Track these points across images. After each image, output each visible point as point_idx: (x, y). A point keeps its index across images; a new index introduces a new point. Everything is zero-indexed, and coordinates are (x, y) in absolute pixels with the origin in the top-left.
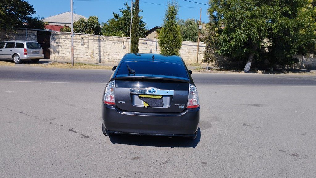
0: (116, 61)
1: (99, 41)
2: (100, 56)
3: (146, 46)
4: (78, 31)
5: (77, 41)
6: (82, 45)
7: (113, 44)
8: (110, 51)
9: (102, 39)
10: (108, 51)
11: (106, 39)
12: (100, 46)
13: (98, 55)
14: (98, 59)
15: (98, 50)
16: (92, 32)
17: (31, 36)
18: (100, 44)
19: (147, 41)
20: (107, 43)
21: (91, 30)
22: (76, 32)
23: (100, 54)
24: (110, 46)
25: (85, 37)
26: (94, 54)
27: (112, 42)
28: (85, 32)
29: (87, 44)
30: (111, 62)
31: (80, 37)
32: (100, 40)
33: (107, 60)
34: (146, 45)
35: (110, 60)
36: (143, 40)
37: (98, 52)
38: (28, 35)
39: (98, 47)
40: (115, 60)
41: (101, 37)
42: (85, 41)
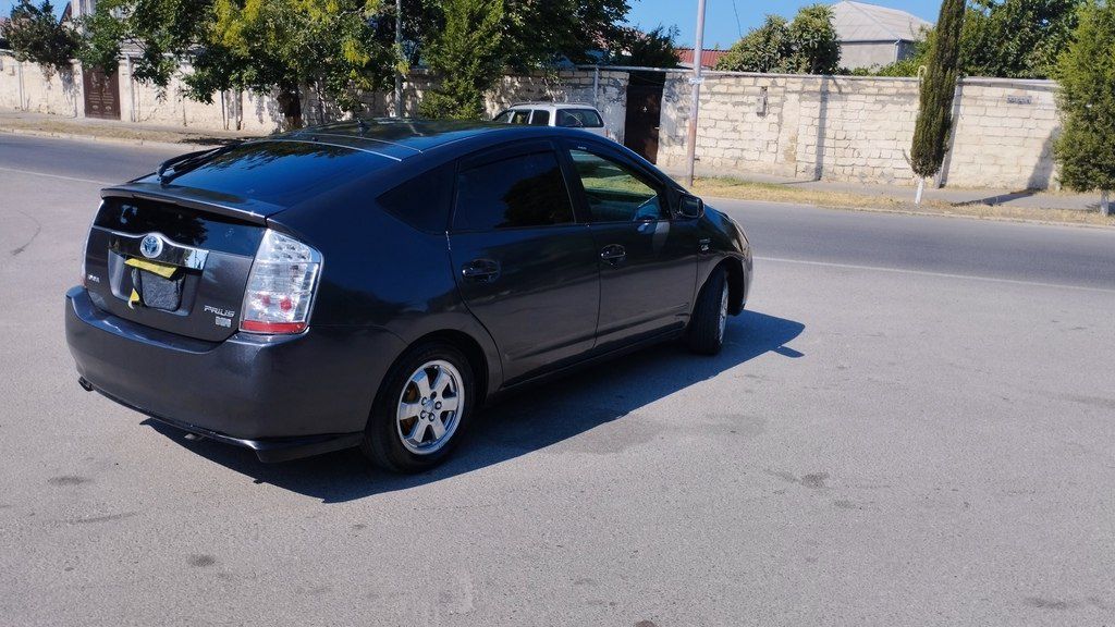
0: (882, 174)
1: (824, 96)
2: (820, 155)
3: (1025, 110)
4: (756, 65)
5: (745, 99)
6: (761, 114)
7: (878, 106)
8: (862, 135)
9: (833, 89)
10: (852, 135)
11: (849, 89)
12: (822, 118)
13: (813, 149)
14: (814, 166)
15: (814, 131)
16: (803, 66)
17: (609, 89)
18: (823, 110)
19: (1030, 92)
20: (855, 103)
21: (802, 56)
22: (746, 68)
23: (820, 146)
24: (863, 115)
25: (774, 85)
26: (800, 149)
27: (872, 99)
28: (778, 65)
29: (778, 110)
30: (863, 176)
31: (755, 85)
32: (828, 92)
33: (848, 170)
34: (1024, 106)
35: (857, 171)
36: (1012, 86)
37: (814, 140)
38: (599, 86)
39: (817, 122)
40: (878, 171)
41: (831, 81)
42: (770, 100)
